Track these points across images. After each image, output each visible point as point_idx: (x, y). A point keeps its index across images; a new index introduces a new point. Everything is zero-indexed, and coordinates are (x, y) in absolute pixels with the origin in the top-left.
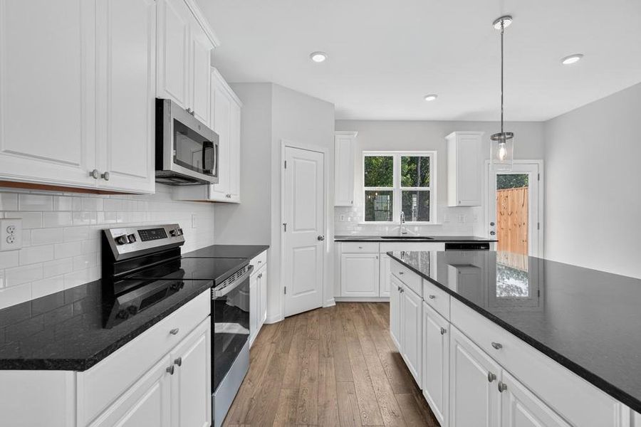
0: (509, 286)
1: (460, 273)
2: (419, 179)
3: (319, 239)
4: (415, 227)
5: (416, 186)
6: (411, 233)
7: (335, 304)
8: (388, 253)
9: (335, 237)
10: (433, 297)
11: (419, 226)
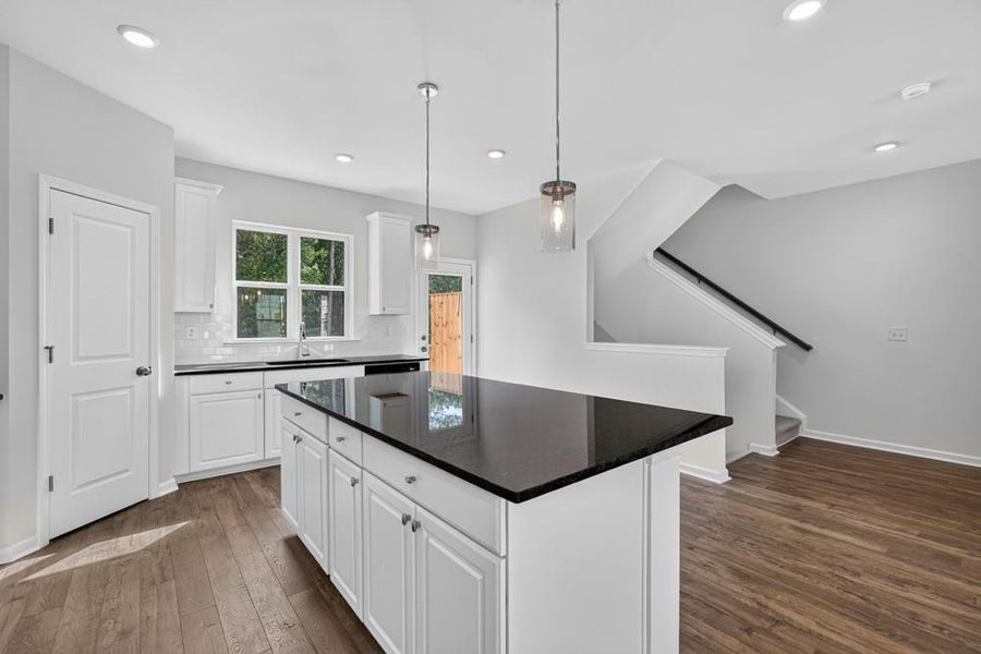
0: (449, 417)
1: (385, 405)
2: (333, 272)
3: (140, 372)
4: (324, 345)
5: (328, 284)
6: (315, 355)
7: (177, 488)
8: (277, 387)
9: (177, 367)
10: (341, 439)
11: (329, 343)
